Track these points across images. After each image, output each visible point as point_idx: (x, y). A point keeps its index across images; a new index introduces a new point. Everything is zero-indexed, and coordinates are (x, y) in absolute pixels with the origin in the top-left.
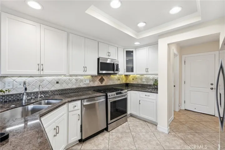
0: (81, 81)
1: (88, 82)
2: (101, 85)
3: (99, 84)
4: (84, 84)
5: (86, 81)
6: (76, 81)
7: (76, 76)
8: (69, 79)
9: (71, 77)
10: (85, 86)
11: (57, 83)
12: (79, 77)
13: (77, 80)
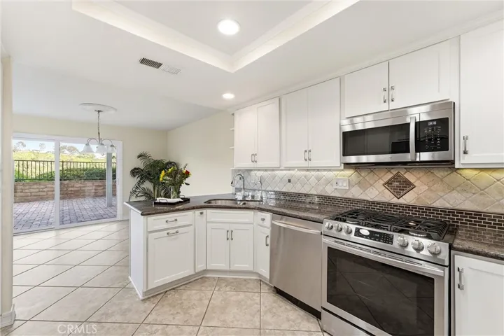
0: (328, 182)
1: (345, 186)
2: (395, 200)
3: (387, 197)
4: (336, 189)
5: (340, 184)
6: (317, 181)
7: (318, 170)
8: (305, 177)
9: (308, 173)
10: (337, 194)
11: (289, 181)
12: (325, 173)
13: (319, 179)
